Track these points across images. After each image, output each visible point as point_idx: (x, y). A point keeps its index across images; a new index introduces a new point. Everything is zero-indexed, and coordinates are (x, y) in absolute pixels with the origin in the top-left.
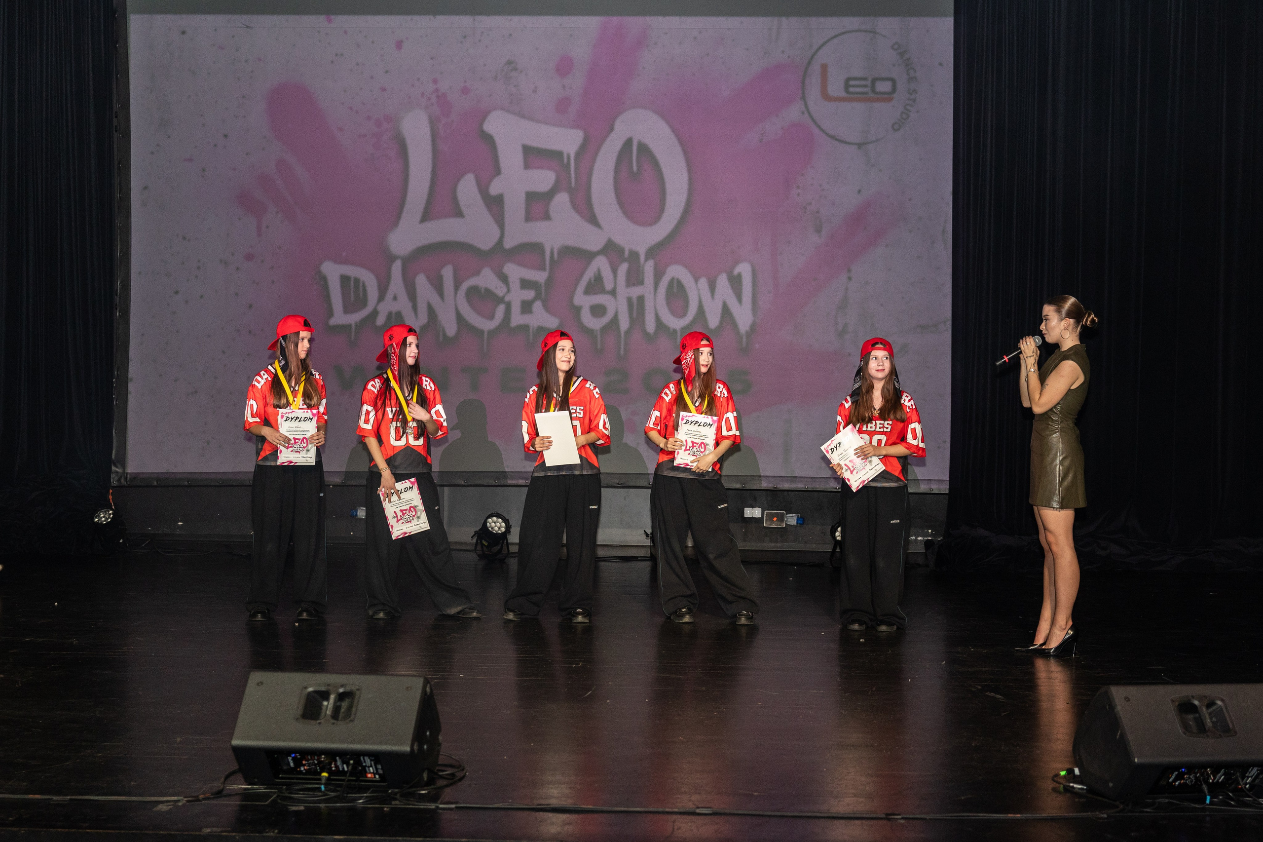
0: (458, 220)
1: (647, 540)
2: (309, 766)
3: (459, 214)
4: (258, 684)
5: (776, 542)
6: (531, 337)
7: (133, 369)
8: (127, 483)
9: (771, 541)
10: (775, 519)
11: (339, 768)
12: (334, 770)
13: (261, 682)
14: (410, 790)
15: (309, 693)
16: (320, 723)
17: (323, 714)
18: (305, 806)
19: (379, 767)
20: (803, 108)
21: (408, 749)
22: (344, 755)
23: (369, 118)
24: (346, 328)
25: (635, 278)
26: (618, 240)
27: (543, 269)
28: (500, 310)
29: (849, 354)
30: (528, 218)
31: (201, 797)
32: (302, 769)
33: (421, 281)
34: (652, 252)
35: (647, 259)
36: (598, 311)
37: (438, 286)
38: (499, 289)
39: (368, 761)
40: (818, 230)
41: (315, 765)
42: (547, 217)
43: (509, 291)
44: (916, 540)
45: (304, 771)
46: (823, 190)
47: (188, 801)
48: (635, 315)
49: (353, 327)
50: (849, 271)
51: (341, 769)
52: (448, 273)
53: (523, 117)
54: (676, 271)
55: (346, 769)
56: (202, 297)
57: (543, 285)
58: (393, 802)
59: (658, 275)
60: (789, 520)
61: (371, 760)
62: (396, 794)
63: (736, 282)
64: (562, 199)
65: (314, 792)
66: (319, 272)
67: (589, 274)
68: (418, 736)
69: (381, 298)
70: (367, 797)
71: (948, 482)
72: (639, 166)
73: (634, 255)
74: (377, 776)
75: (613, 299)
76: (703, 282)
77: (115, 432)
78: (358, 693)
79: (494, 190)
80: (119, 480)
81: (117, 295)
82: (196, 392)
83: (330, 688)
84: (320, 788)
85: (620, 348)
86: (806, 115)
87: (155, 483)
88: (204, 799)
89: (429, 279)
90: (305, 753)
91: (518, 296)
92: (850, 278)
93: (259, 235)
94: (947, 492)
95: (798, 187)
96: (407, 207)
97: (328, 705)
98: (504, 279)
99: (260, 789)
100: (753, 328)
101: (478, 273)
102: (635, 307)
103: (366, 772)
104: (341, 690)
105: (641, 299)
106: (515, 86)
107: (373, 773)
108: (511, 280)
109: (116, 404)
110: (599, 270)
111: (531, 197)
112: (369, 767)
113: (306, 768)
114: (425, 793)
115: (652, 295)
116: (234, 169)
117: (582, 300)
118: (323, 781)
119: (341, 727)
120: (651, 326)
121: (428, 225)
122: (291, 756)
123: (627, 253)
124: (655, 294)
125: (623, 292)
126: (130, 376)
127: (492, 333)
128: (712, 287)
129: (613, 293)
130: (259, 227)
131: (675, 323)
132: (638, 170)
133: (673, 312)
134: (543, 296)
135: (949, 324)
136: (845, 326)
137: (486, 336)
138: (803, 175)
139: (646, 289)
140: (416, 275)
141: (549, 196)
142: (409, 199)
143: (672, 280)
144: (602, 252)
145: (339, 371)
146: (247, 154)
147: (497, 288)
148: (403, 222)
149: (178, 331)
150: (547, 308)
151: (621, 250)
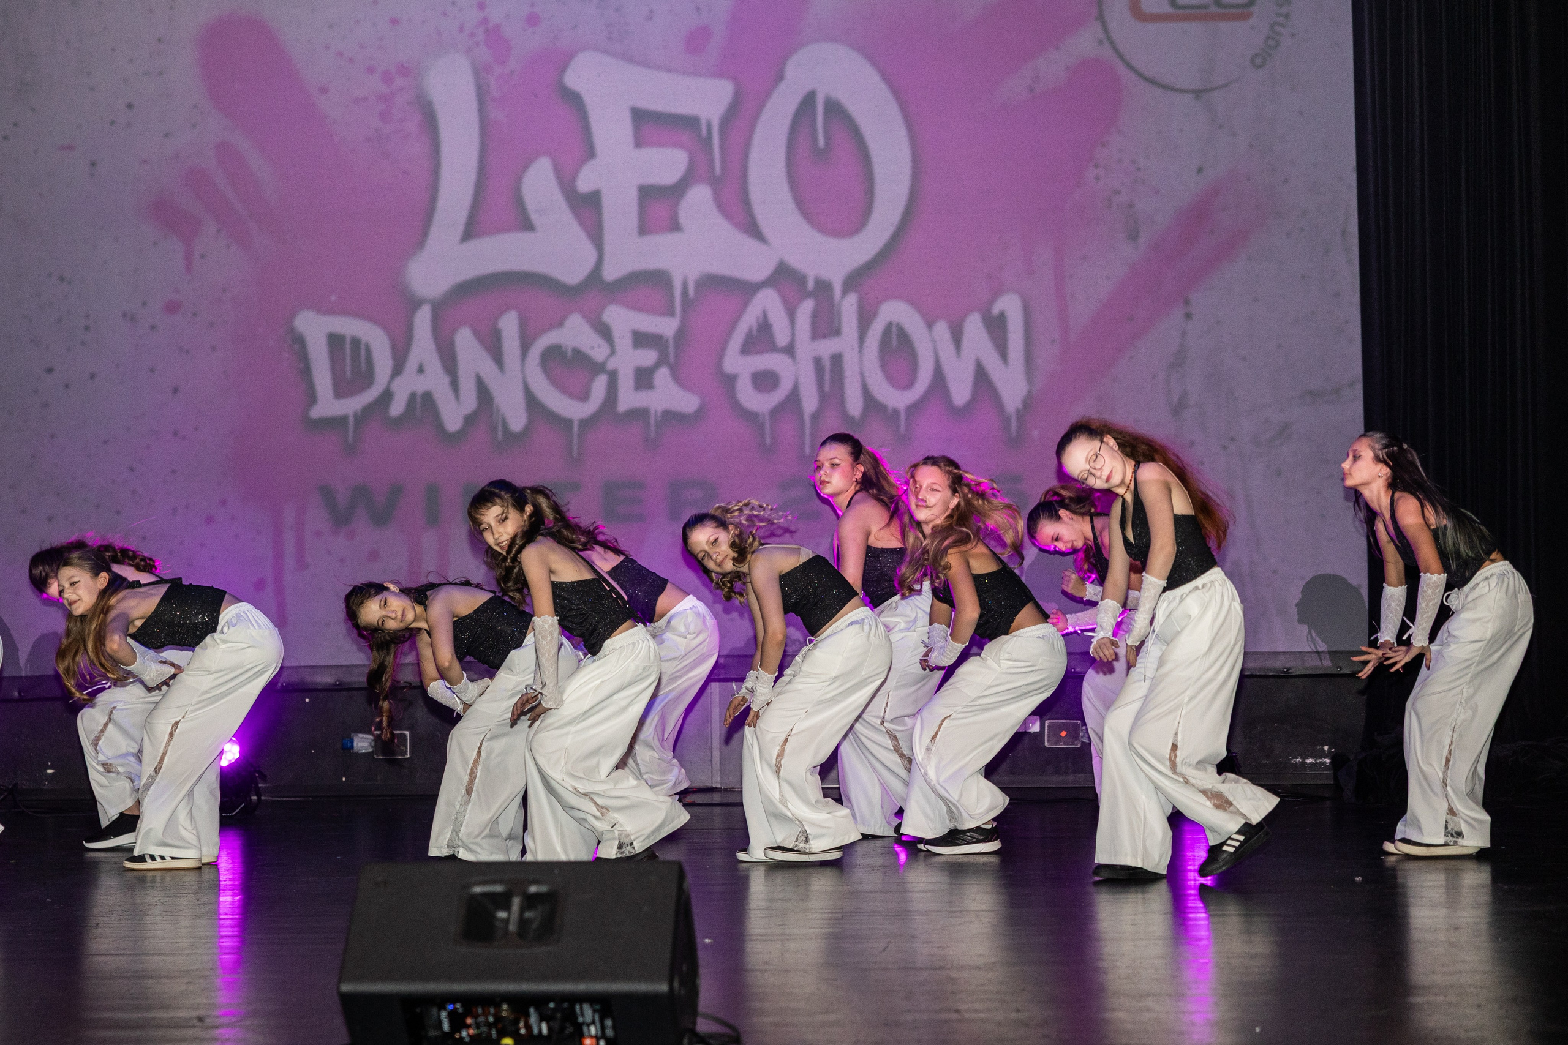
0: (525, 236)
2: (477, 1029)
3: (527, 225)
4: (378, 885)
5: (1066, 773)
6: (653, 428)
9: (1057, 772)
10: (1063, 734)
11: (532, 1031)
12: (524, 1033)
15: (474, 897)
16: (498, 946)
17: (501, 932)
19: (609, 1023)
20: (1101, 34)
21: (663, 988)
23: (371, 70)
24: (339, 422)
25: (825, 325)
26: (795, 261)
27: (671, 313)
28: (599, 386)
29: (1192, 443)
30: (644, 229)
32: (464, 1036)
33: (465, 340)
34: (853, 281)
35: (846, 291)
36: (765, 381)
37: (494, 347)
38: (597, 350)
39: (587, 1013)
40: (1133, 236)
41: (490, 1025)
42: (675, 226)
43: (613, 352)
44: (1303, 763)
45: (468, 1039)
46: (1138, 169)
48: (827, 388)
49: (351, 420)
50: (1187, 302)
51: (536, 1031)
52: (509, 325)
53: (631, 60)
54: (895, 311)
55: (545, 1032)
56: (93, 376)
57: (671, 342)
59: (865, 320)
61: (594, 1011)
63: (996, 327)
64: (700, 195)
66: (292, 330)
67: (749, 320)
69: (398, 370)
72: (827, 138)
73: (823, 288)
74: (603, 1043)
75: (790, 361)
76: (942, 329)
78: (562, 893)
79: (585, 183)
83: (511, 886)
85: (803, 443)
86: (1106, 45)
89: (477, 334)
90: (471, 1002)
91: (628, 360)
92: (1188, 316)
93: (189, 269)
95: (1097, 166)
96: (439, 218)
97: (509, 916)
98: (605, 332)
100: (1028, 404)
101: (560, 324)
102: (828, 374)
103: (583, 1035)
104: (531, 890)
105: (837, 359)
106: (617, 10)
107: (597, 1036)
108: (617, 333)
110: (765, 314)
111: (647, 194)
112: (588, 1025)
113: (471, 1032)
115: (856, 351)
116: (145, 161)
117: (738, 364)
120: (854, 405)
121: (476, 244)
122: (445, 1011)
123: (811, 285)
124: (860, 351)
125: (807, 349)
127: (584, 423)
128: (957, 337)
129: (790, 350)
130: (188, 257)
131: (896, 399)
132: (827, 144)
133: (892, 380)
134: (672, 360)
135: (1359, 388)
136: (1184, 395)
137: (576, 429)
138: (1104, 145)
139: (846, 342)
140: (454, 331)
141: (676, 191)
142: (441, 203)
143: (889, 325)
144: (769, 282)
145: (327, 494)
146: (167, 135)
147: (593, 348)
148: (432, 241)
149: (53, 436)
150: (677, 378)
151: (800, 279)
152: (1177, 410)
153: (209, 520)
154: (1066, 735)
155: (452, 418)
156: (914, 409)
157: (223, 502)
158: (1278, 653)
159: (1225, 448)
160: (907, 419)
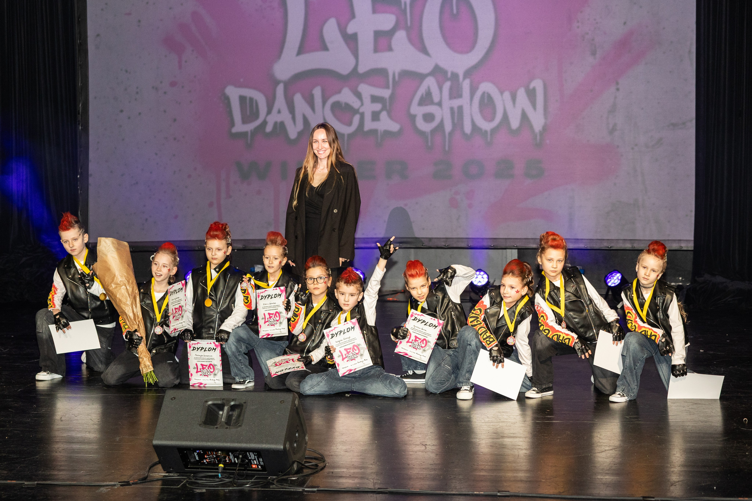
0: (324, 53)
2: (209, 459)
3: (325, 48)
4: (172, 399)
6: (379, 138)
7: (92, 167)
11: (232, 461)
12: (228, 462)
13: (174, 398)
14: (284, 477)
15: (209, 406)
16: (217, 428)
17: (219, 420)
18: (206, 489)
19: (261, 460)
21: (282, 447)
22: (234, 451)
24: (243, 135)
25: (456, 93)
26: (442, 64)
27: (387, 87)
28: (356, 119)
29: (618, 146)
30: (376, 50)
31: (131, 482)
32: (205, 461)
33: (298, 99)
34: (468, 73)
35: (465, 78)
36: (429, 118)
37: (310, 101)
38: (355, 103)
39: (252, 456)
40: (594, 53)
41: (214, 458)
42: (390, 49)
43: (362, 104)
45: (206, 463)
46: (597, 23)
47: (121, 485)
48: (456, 121)
49: (249, 133)
50: (617, 83)
52: (317, 92)
54: (486, 87)
55: (237, 462)
56: (140, 114)
57: (388, 100)
58: (271, 486)
59: (473, 90)
61: (255, 455)
62: (273, 480)
63: (531, 94)
64: (401, 35)
65: (214, 478)
66: (224, 94)
67: (422, 91)
68: (290, 438)
69: (269, 112)
70: (252, 482)
71: (693, 242)
72: (458, 9)
73: (455, 76)
74: (260, 467)
75: (440, 109)
76: (507, 95)
78: (244, 405)
79: (351, 29)
81: (79, 114)
82: (137, 183)
83: (224, 401)
84: (218, 475)
85: (445, 145)
88: (133, 484)
89: (303, 97)
90: (206, 450)
91: (369, 108)
92: (618, 89)
93: (180, 67)
94: (692, 249)
95: (578, 22)
96: (287, 44)
97: (223, 414)
98: (359, 96)
99: (175, 476)
100: (545, 128)
101: (339, 92)
102: (456, 114)
103: (251, 464)
104: (232, 403)
105: (460, 108)
107: (257, 464)
108: (363, 96)
109: (80, 193)
110: (429, 87)
111: (378, 34)
112: (253, 460)
113: (207, 460)
114: (295, 479)
115: (469, 104)
116: (161, 20)
117: (417, 110)
118: (220, 471)
119: (233, 431)
120: (468, 128)
121: (303, 57)
122: (196, 452)
123: (449, 74)
124: (471, 105)
125: (447, 103)
126: (90, 173)
127: (351, 136)
128: (514, 98)
129: (440, 104)
130: (180, 62)
131: (486, 126)
132: (457, 12)
133: (485, 118)
134: (388, 108)
135: (694, 122)
136: (615, 125)
137: (346, 138)
138: (581, 12)
139: (464, 101)
140: (293, 95)
141: (391, 33)
142: (288, 38)
143: (484, 93)
144: (431, 74)
145: (239, 165)
146: (170, 8)
147: (353, 102)
148: (284, 55)
149: (123, 140)
150: (390, 116)
151: (445, 72)
152: (612, 131)
153: (189, 176)
155: (293, 133)
156: (494, 131)
157: (195, 169)
159: (633, 149)
160: (491, 135)
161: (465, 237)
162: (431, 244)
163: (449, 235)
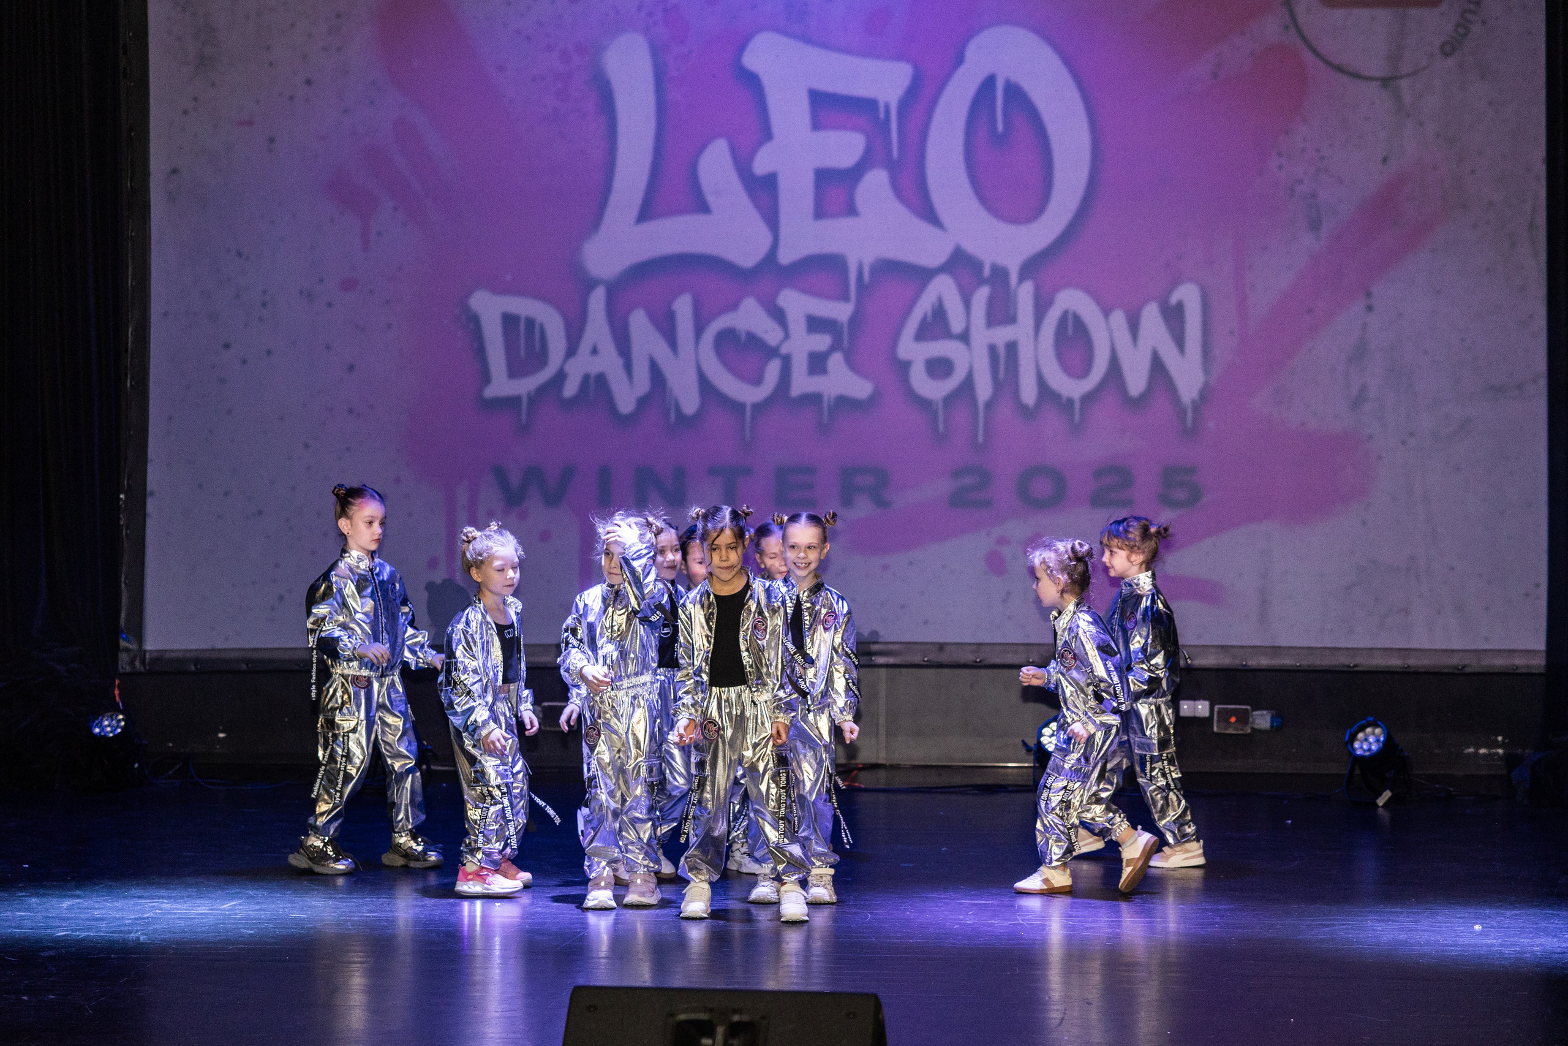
0: (701, 219)
1: (1027, 757)
3: (702, 206)
5: (1235, 759)
6: (825, 414)
7: (155, 475)
8: (145, 668)
9: (1226, 757)
10: (1233, 719)
15: (679, 1024)
20: (1288, 21)
23: (549, 48)
24: (512, 402)
25: (1001, 313)
26: (971, 247)
27: (845, 298)
28: (773, 370)
29: (1370, 437)
30: (820, 213)
33: (639, 322)
34: (1029, 269)
35: (1022, 278)
36: (939, 368)
37: (667, 328)
38: (771, 334)
40: (1315, 226)
42: (851, 210)
43: (787, 336)
44: (1476, 754)
46: (1322, 158)
48: (1001, 376)
49: (525, 400)
50: (1369, 295)
52: (683, 307)
53: (808, 40)
54: (1071, 300)
56: (269, 352)
57: (845, 326)
59: (1041, 308)
60: (1257, 721)
63: (1174, 316)
64: (876, 180)
66: (466, 309)
67: (924, 306)
69: (571, 351)
71: (1544, 654)
72: (1007, 124)
73: (999, 275)
75: (964, 348)
76: (1119, 318)
77: (125, 583)
79: (762, 165)
80: (132, 663)
81: (126, 351)
82: (260, 513)
83: (715, 1014)
85: (977, 431)
86: (1293, 32)
87: (193, 668)
89: (652, 318)
91: (802, 344)
92: (1370, 308)
93: (365, 246)
94: (1542, 671)
95: (1279, 154)
96: (614, 198)
98: (779, 316)
100: (1205, 395)
101: (734, 306)
102: (1002, 362)
105: (1012, 348)
108: (790, 318)
109: (126, 533)
110: (940, 300)
111: (825, 178)
115: (1032, 339)
116: (323, 138)
117: (910, 349)
120: (1029, 393)
121: (650, 226)
123: (987, 272)
124: (1035, 339)
125: (983, 336)
126: (149, 488)
127: (757, 407)
128: (1134, 326)
129: (964, 338)
130: (365, 234)
131: (1071, 388)
132: (1006, 130)
133: (1068, 370)
134: (846, 345)
135: (1543, 384)
136: (1364, 388)
137: (748, 413)
138: (1287, 133)
139: (1021, 330)
140: (629, 312)
141: (854, 174)
142: (618, 183)
143: (1065, 314)
144: (946, 268)
145: (500, 475)
146: (345, 112)
147: (766, 332)
148: (607, 221)
149: (229, 412)
150: (852, 364)
151: (975, 265)
152: (1356, 404)
154: (1236, 721)
155: (626, 400)
156: (1088, 399)
157: (398, 480)
158: (1453, 651)
159: (1404, 442)
160: (1082, 408)
161: (1022, 642)
162: (943, 658)
163: (985, 637)
